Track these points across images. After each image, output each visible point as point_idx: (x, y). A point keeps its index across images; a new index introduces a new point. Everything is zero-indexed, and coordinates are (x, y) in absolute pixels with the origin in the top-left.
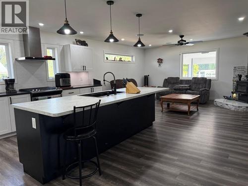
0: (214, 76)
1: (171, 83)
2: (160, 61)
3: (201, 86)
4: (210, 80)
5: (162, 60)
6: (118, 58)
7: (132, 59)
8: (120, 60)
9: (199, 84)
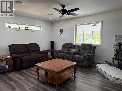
0: (99, 43)
1: (66, 47)
2: (61, 31)
3: (87, 52)
4: (95, 47)
5: (62, 30)
6: (23, 27)
7: (40, 29)
8: (26, 29)
9: (86, 49)
